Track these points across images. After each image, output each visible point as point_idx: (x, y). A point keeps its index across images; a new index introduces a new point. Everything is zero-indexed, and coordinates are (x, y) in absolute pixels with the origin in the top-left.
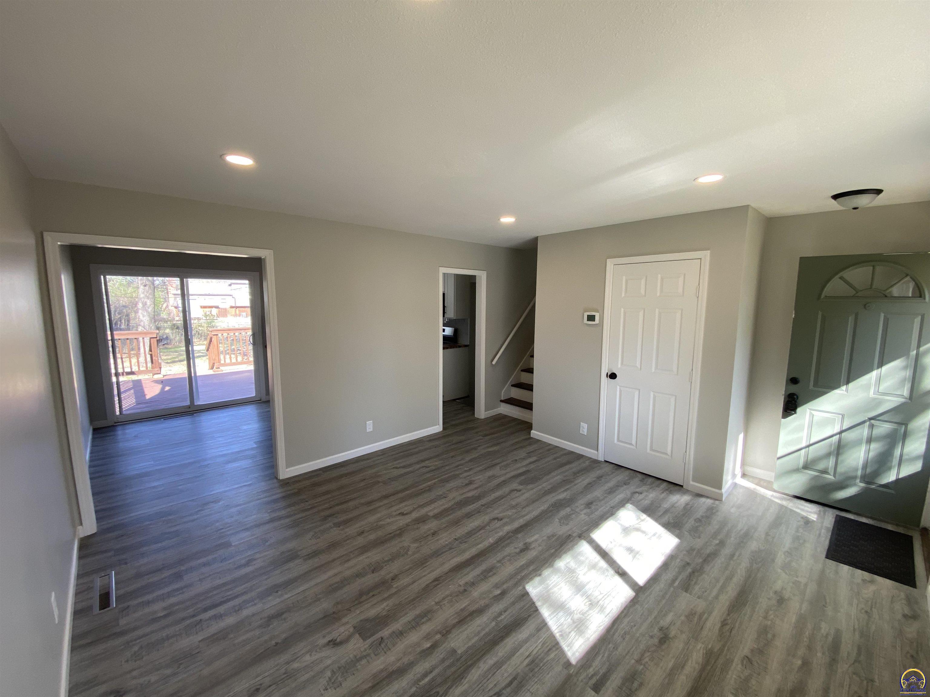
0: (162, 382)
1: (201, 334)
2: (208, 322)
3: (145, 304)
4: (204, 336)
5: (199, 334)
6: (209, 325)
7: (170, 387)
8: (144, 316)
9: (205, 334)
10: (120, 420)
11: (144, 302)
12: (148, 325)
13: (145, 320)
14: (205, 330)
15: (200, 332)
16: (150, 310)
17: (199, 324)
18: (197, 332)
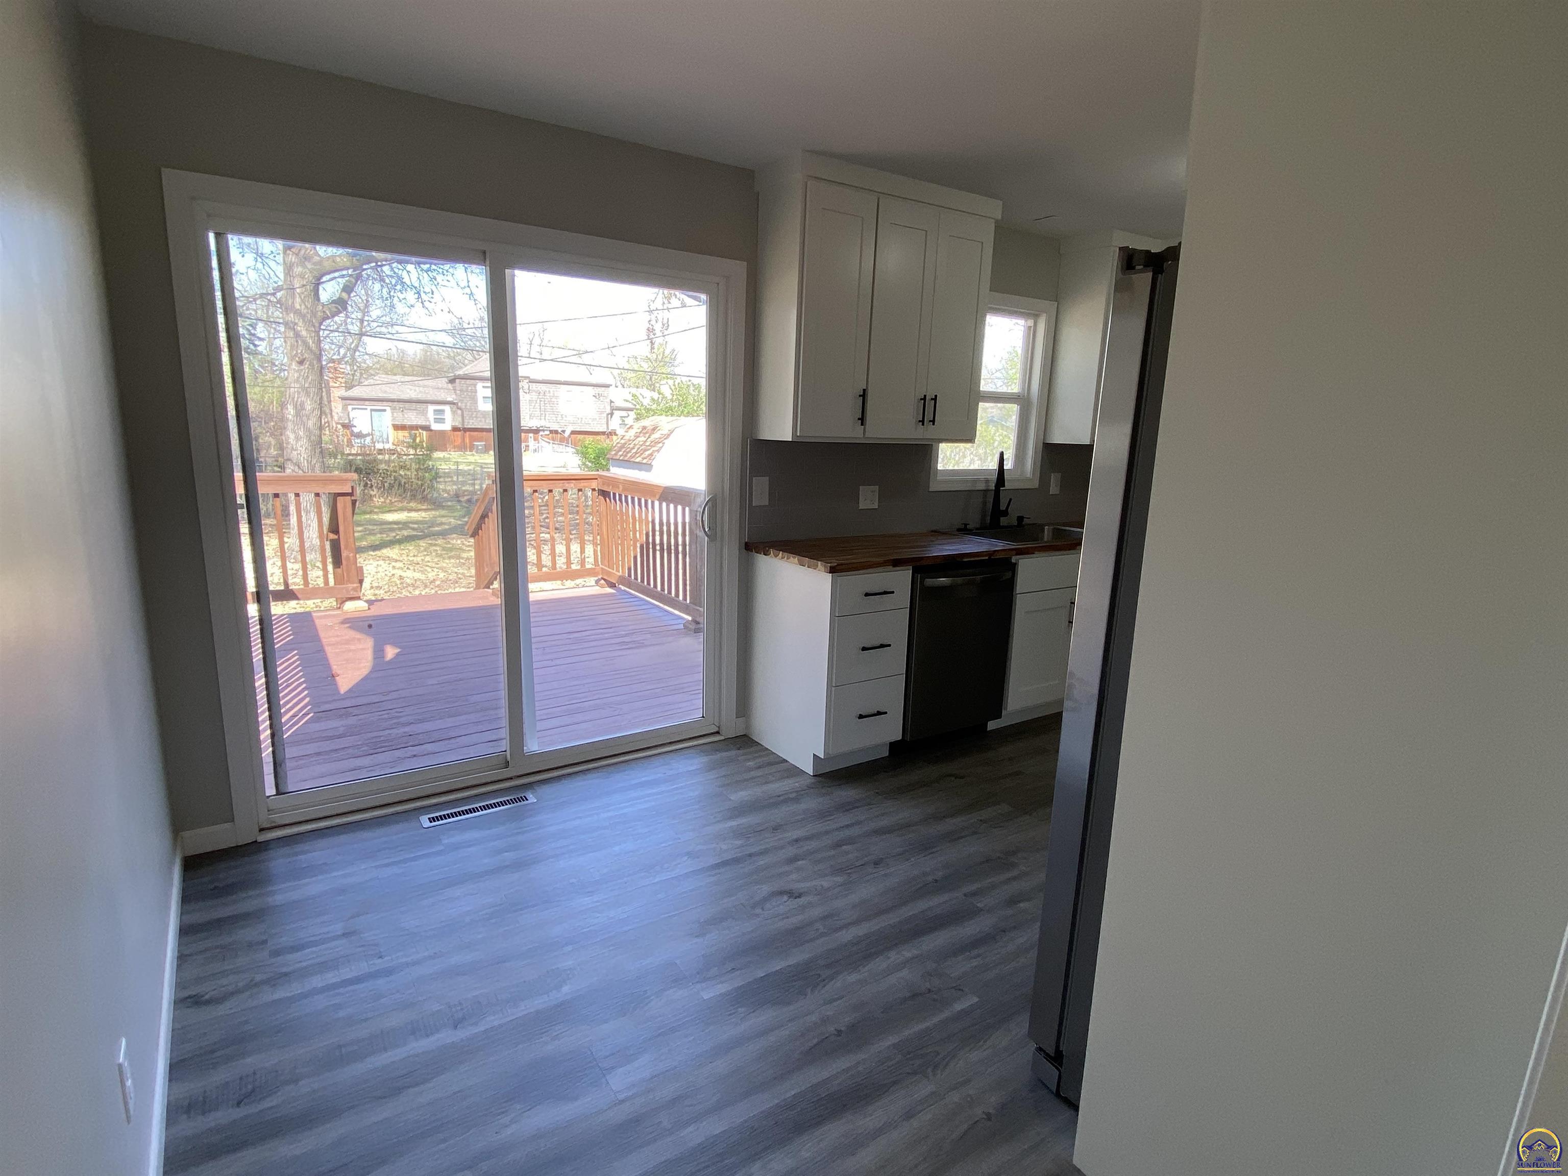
0: (370, 626)
1: (404, 486)
2: (419, 458)
3: (299, 409)
4: (412, 491)
5: (400, 484)
6: (422, 467)
7: (400, 648)
8: (298, 439)
9: (412, 486)
10: (278, 818)
11: (299, 403)
12: (308, 461)
13: (301, 446)
14: (413, 476)
15: (403, 481)
16: (310, 424)
17: (401, 462)
18: (395, 480)
